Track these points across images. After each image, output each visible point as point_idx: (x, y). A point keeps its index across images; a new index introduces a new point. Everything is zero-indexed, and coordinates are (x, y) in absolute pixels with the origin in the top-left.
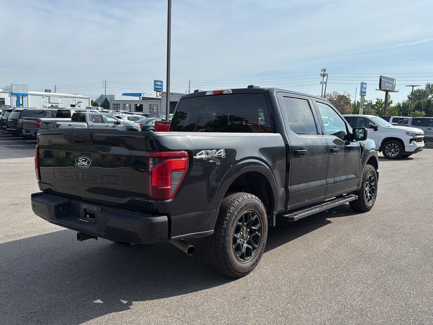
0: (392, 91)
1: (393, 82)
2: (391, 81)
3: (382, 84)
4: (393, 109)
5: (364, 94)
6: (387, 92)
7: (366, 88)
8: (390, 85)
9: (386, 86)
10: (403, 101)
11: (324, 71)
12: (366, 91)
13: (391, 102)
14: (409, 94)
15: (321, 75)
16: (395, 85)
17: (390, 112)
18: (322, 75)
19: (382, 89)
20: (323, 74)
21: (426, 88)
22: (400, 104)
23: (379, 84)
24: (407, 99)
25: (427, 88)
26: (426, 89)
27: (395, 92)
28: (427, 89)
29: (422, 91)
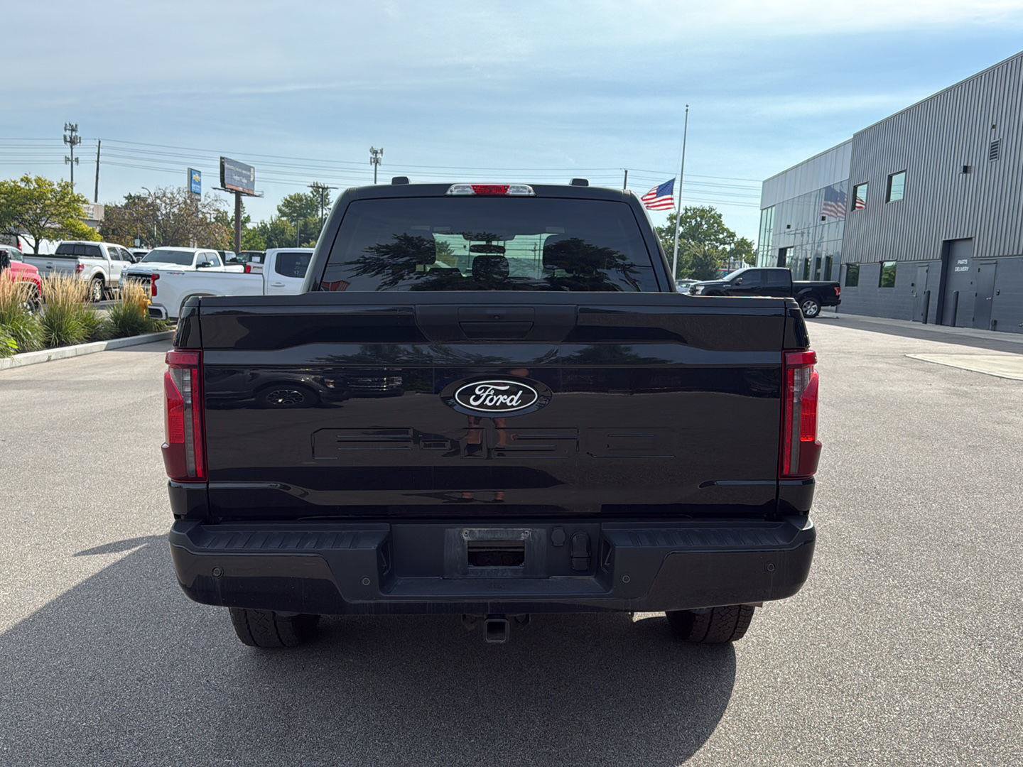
0: (248, 195)
1: (248, 173)
2: (246, 170)
3: (225, 176)
4: (254, 236)
5: (197, 197)
6: (238, 195)
7: (199, 183)
8: (245, 181)
9: (235, 180)
10: (272, 217)
11: (73, 130)
12: (200, 189)
13: (248, 219)
14: (281, 203)
15: (66, 141)
16: (254, 180)
17: (247, 242)
18: (69, 139)
19: (227, 187)
20: (71, 138)
21: (312, 192)
22: (266, 225)
23: (219, 176)
24: (277, 213)
25: (315, 194)
26: (312, 196)
27: (256, 196)
28: (314, 196)
29: (306, 199)
